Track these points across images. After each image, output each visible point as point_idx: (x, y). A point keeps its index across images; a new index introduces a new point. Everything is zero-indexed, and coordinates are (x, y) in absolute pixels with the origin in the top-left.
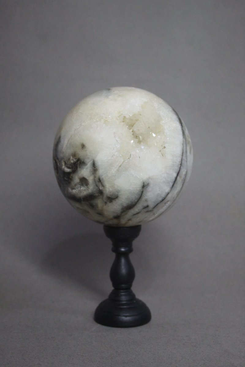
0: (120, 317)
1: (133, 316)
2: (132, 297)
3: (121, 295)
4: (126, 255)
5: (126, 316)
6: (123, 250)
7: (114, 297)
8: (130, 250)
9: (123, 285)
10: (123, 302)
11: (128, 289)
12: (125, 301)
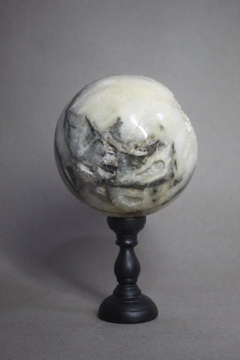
0: (126, 312)
1: (140, 311)
2: (138, 292)
3: (127, 290)
4: (131, 247)
5: (133, 312)
6: (128, 242)
7: (119, 292)
8: (135, 243)
9: (128, 280)
10: (129, 297)
11: (134, 283)
12: (132, 296)
